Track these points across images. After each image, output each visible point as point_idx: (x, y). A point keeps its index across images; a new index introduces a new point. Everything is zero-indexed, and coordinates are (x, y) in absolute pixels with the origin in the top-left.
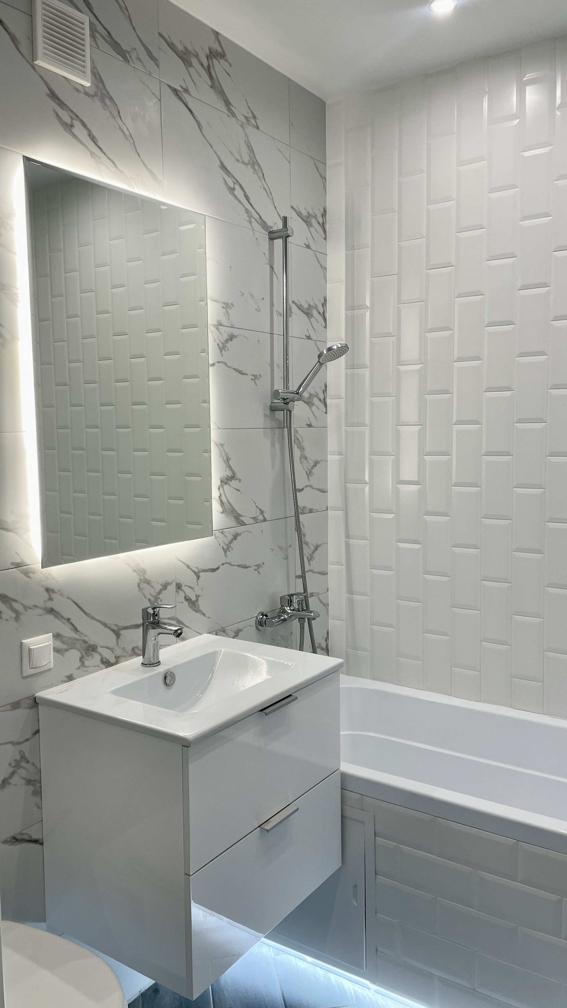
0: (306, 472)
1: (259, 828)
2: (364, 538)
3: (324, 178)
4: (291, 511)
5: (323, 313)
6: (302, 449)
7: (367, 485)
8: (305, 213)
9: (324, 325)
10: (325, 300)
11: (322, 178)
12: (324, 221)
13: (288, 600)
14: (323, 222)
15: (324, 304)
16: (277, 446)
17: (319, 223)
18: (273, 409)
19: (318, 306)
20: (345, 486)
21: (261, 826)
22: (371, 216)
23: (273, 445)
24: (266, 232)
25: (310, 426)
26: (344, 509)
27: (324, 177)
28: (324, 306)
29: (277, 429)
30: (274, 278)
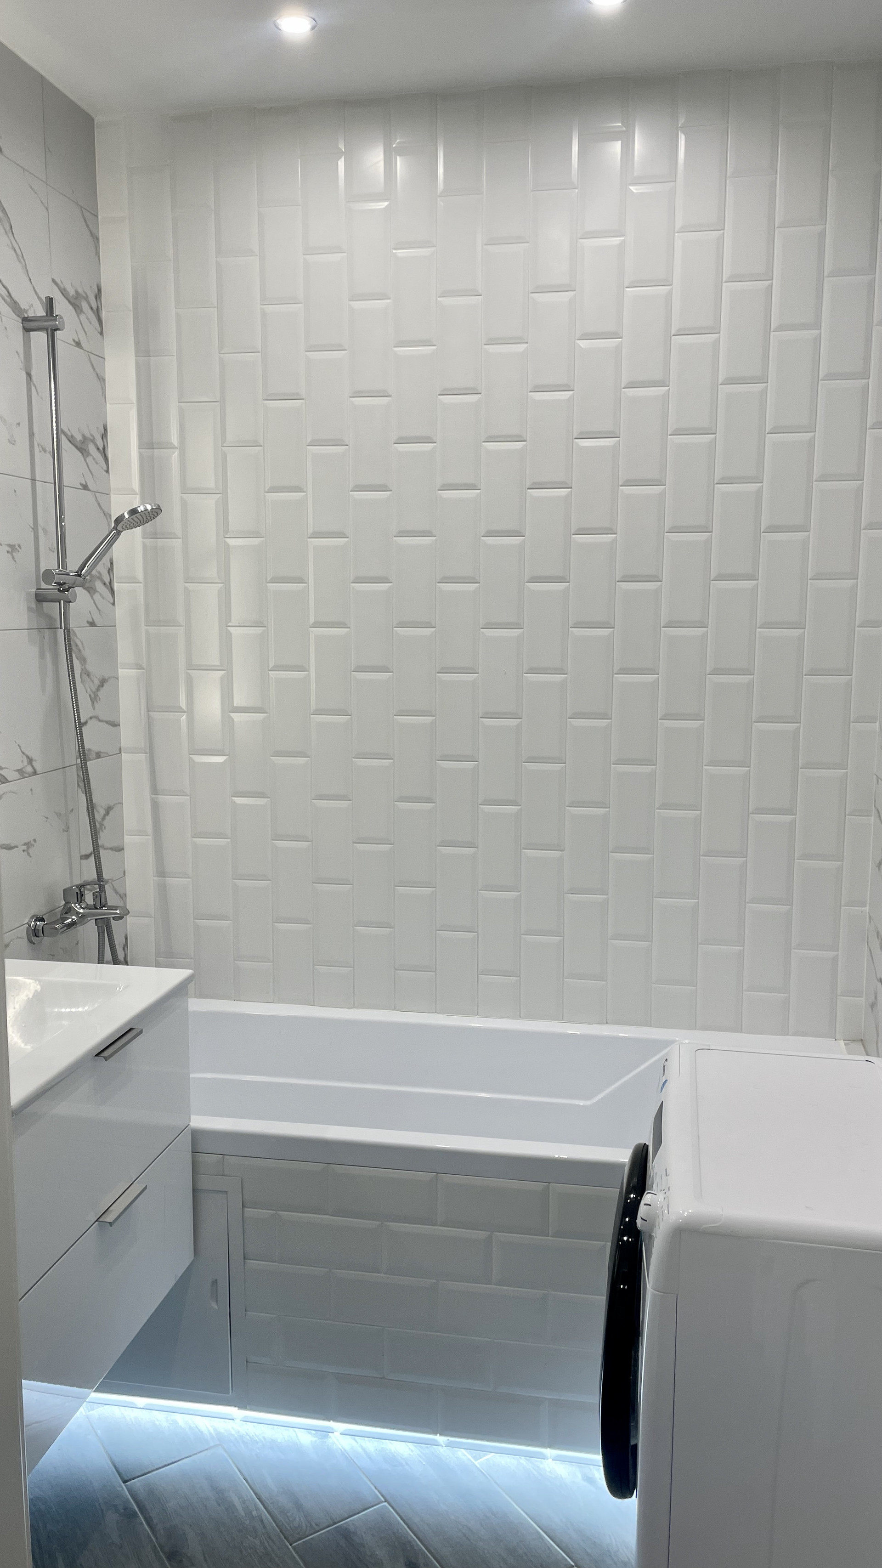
0: (90, 696)
1: (97, 1222)
2: (181, 793)
3: (96, 239)
4: (72, 758)
5: (104, 449)
6: (83, 660)
7: (184, 713)
8: (72, 292)
9: (105, 468)
10: (105, 430)
11: (94, 238)
12: (100, 306)
13: (77, 893)
14: (98, 307)
15: (104, 436)
16: (48, 657)
17: (92, 308)
18: (40, 598)
19: (96, 438)
20: (148, 714)
21: (100, 1220)
22: (176, 308)
23: (42, 656)
24: (19, 318)
25: (92, 624)
26: (148, 751)
27: (96, 237)
28: (104, 438)
29: (46, 630)
30: (33, 393)
